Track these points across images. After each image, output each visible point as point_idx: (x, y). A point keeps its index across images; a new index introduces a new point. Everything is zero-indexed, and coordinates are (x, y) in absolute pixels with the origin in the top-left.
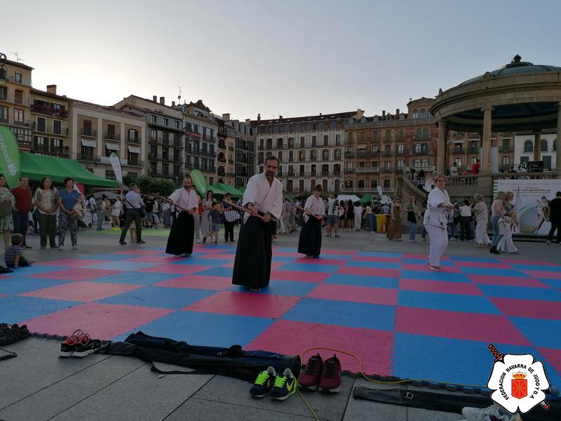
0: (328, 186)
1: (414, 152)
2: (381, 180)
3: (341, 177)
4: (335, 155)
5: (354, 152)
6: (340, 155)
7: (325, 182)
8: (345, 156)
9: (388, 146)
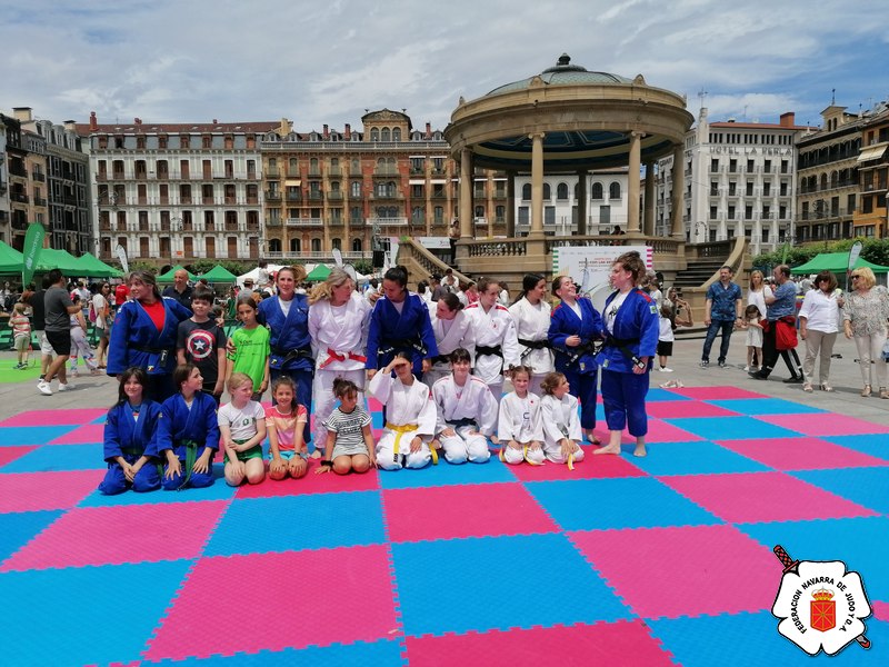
0: (238, 249)
1: (376, 194)
2: (326, 238)
3: (261, 233)
4: (248, 195)
5: (280, 191)
6: (255, 195)
7: (232, 242)
8: (266, 197)
9: (335, 184)
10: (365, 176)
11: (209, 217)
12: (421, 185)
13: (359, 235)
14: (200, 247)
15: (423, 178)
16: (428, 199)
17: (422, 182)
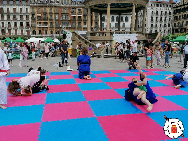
0: (24, 33)
1: (62, 18)
2: (49, 30)
3: (30, 29)
4: (26, 18)
5: (35, 17)
6: (29, 18)
7: (22, 31)
8: (31, 18)
9: (51, 15)
10: (59, 13)
11: (15, 24)
12: (75, 16)
13: (58, 30)
14: (13, 32)
15: (75, 14)
16: (77, 20)
17: (75, 15)
